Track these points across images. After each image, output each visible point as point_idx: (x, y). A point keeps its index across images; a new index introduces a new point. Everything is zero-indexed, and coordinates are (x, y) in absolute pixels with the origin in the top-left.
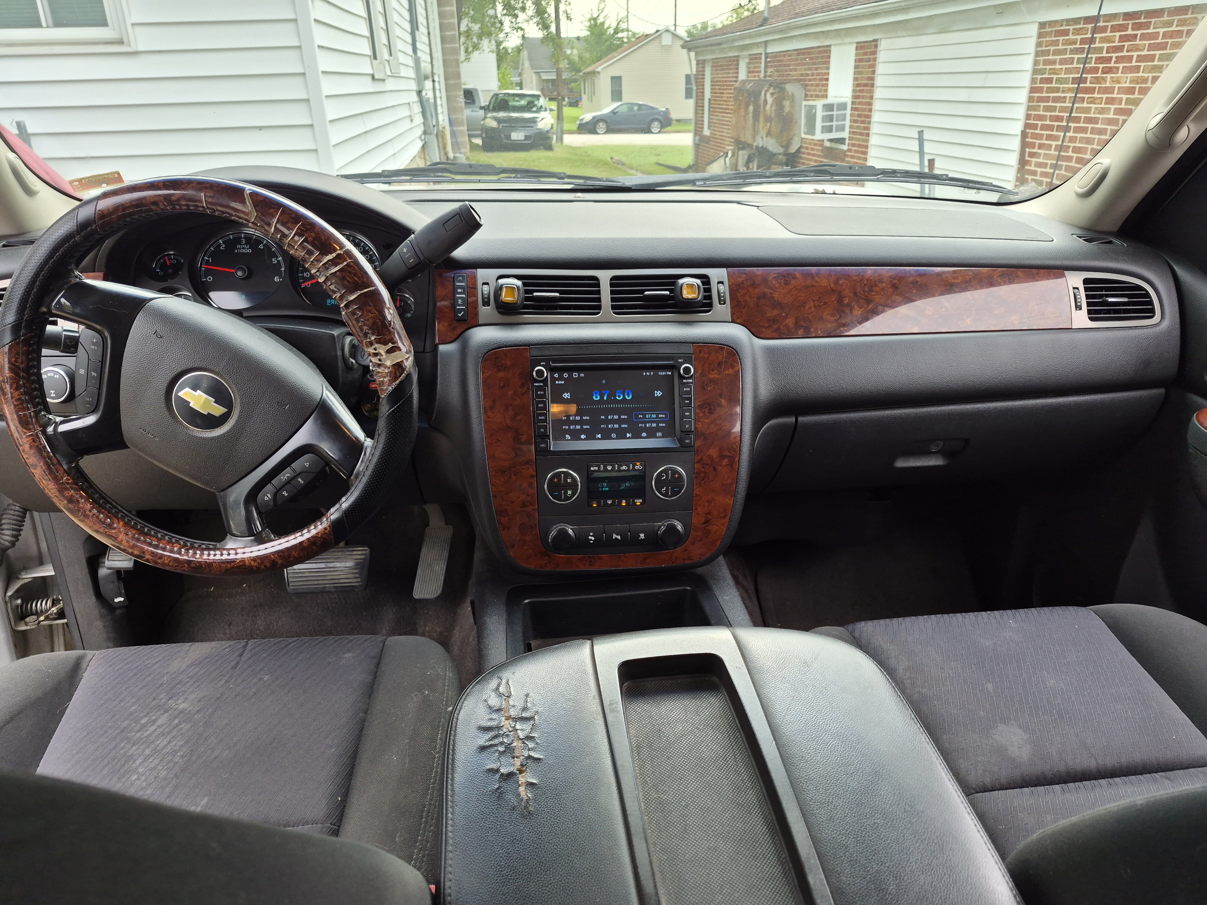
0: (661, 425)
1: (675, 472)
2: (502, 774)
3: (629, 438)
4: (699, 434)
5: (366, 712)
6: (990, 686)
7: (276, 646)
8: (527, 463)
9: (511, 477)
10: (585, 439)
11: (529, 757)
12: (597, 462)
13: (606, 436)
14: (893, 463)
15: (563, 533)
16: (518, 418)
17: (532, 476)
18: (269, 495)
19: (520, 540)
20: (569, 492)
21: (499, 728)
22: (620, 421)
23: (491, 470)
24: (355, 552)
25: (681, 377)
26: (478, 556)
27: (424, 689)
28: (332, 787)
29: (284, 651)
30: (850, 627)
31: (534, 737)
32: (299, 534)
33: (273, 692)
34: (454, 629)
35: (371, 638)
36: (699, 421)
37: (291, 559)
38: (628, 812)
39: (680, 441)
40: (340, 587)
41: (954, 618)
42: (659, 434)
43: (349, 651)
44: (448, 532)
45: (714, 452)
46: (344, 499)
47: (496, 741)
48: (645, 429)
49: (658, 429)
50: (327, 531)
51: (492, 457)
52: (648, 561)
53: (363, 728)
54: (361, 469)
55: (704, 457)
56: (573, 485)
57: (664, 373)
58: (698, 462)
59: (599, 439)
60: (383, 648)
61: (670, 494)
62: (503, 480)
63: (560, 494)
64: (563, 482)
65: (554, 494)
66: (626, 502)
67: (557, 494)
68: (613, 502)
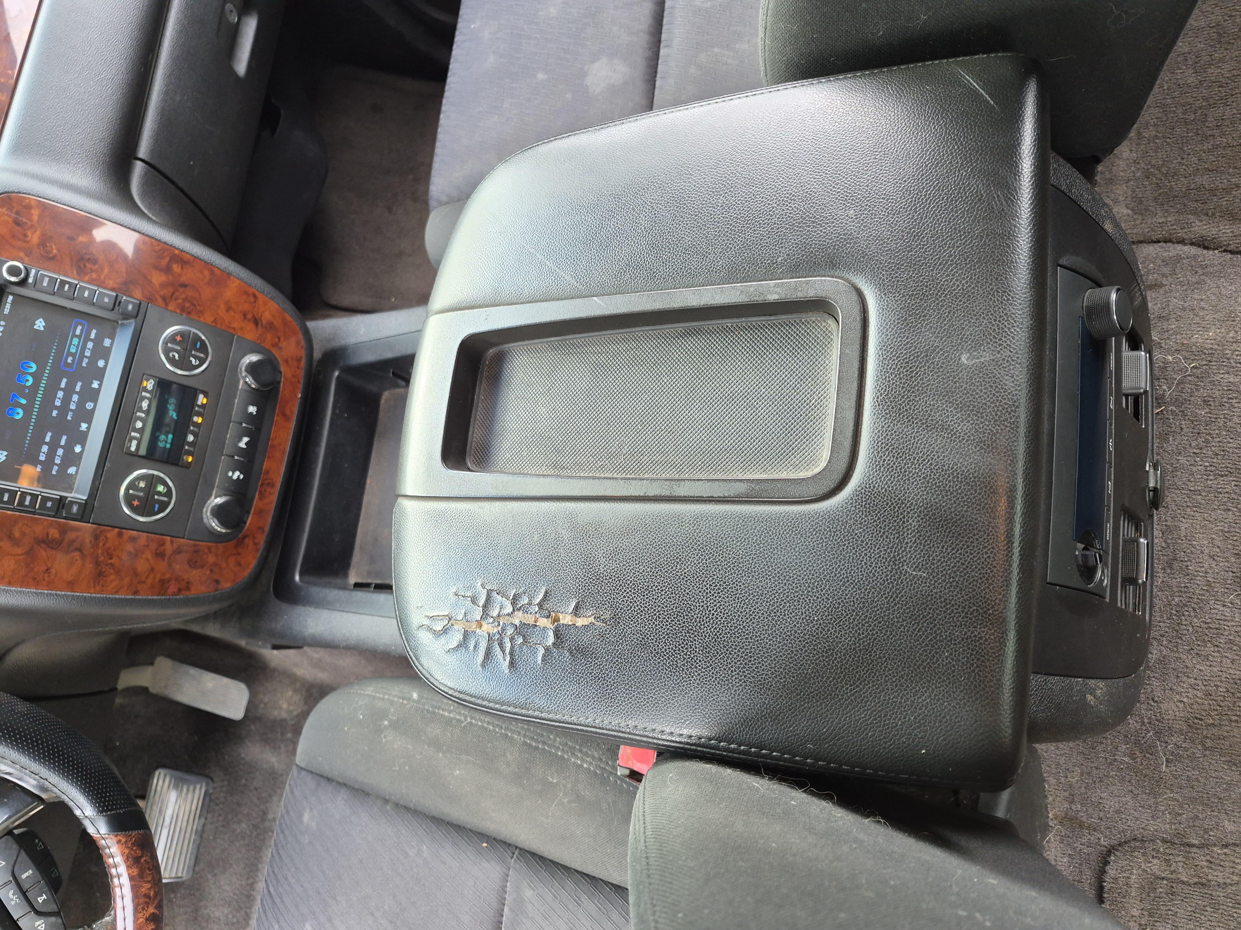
0: (93, 336)
1: (172, 339)
2: (554, 644)
3: (100, 385)
4: (125, 288)
5: (386, 801)
6: (541, 76)
7: (268, 911)
8: (96, 537)
9: (111, 564)
10: (83, 447)
11: (540, 605)
12: (125, 438)
13: (88, 417)
14: (237, 76)
15: (219, 512)
16: (17, 534)
17: (120, 535)
18: (37, 923)
19: (211, 571)
20: (160, 488)
21: (490, 638)
22: (69, 391)
23: (92, 591)
24: (159, 788)
25: (23, 283)
26: (213, 630)
27: (380, 725)
28: (469, 853)
29: (278, 901)
30: (432, 203)
31: (515, 595)
32: (116, 881)
33: (330, 920)
34: (295, 675)
35: (290, 785)
36: (104, 282)
37: (152, 893)
38: (642, 494)
39: (126, 316)
40: (201, 810)
41: (452, 85)
42: (107, 342)
43: (300, 816)
44: (164, 664)
45: (158, 278)
46: (78, 813)
47: (508, 646)
48: (93, 360)
49: (98, 342)
50: (123, 840)
51: (71, 585)
52: (288, 413)
53: (405, 807)
54: (34, 782)
55: (161, 293)
56: (152, 481)
57: (8, 306)
58: (167, 304)
59: (88, 428)
60: (308, 771)
61: (202, 355)
62: (112, 577)
63: (158, 501)
64: (142, 494)
65: (156, 509)
66: (198, 416)
67: (157, 506)
68: (193, 433)
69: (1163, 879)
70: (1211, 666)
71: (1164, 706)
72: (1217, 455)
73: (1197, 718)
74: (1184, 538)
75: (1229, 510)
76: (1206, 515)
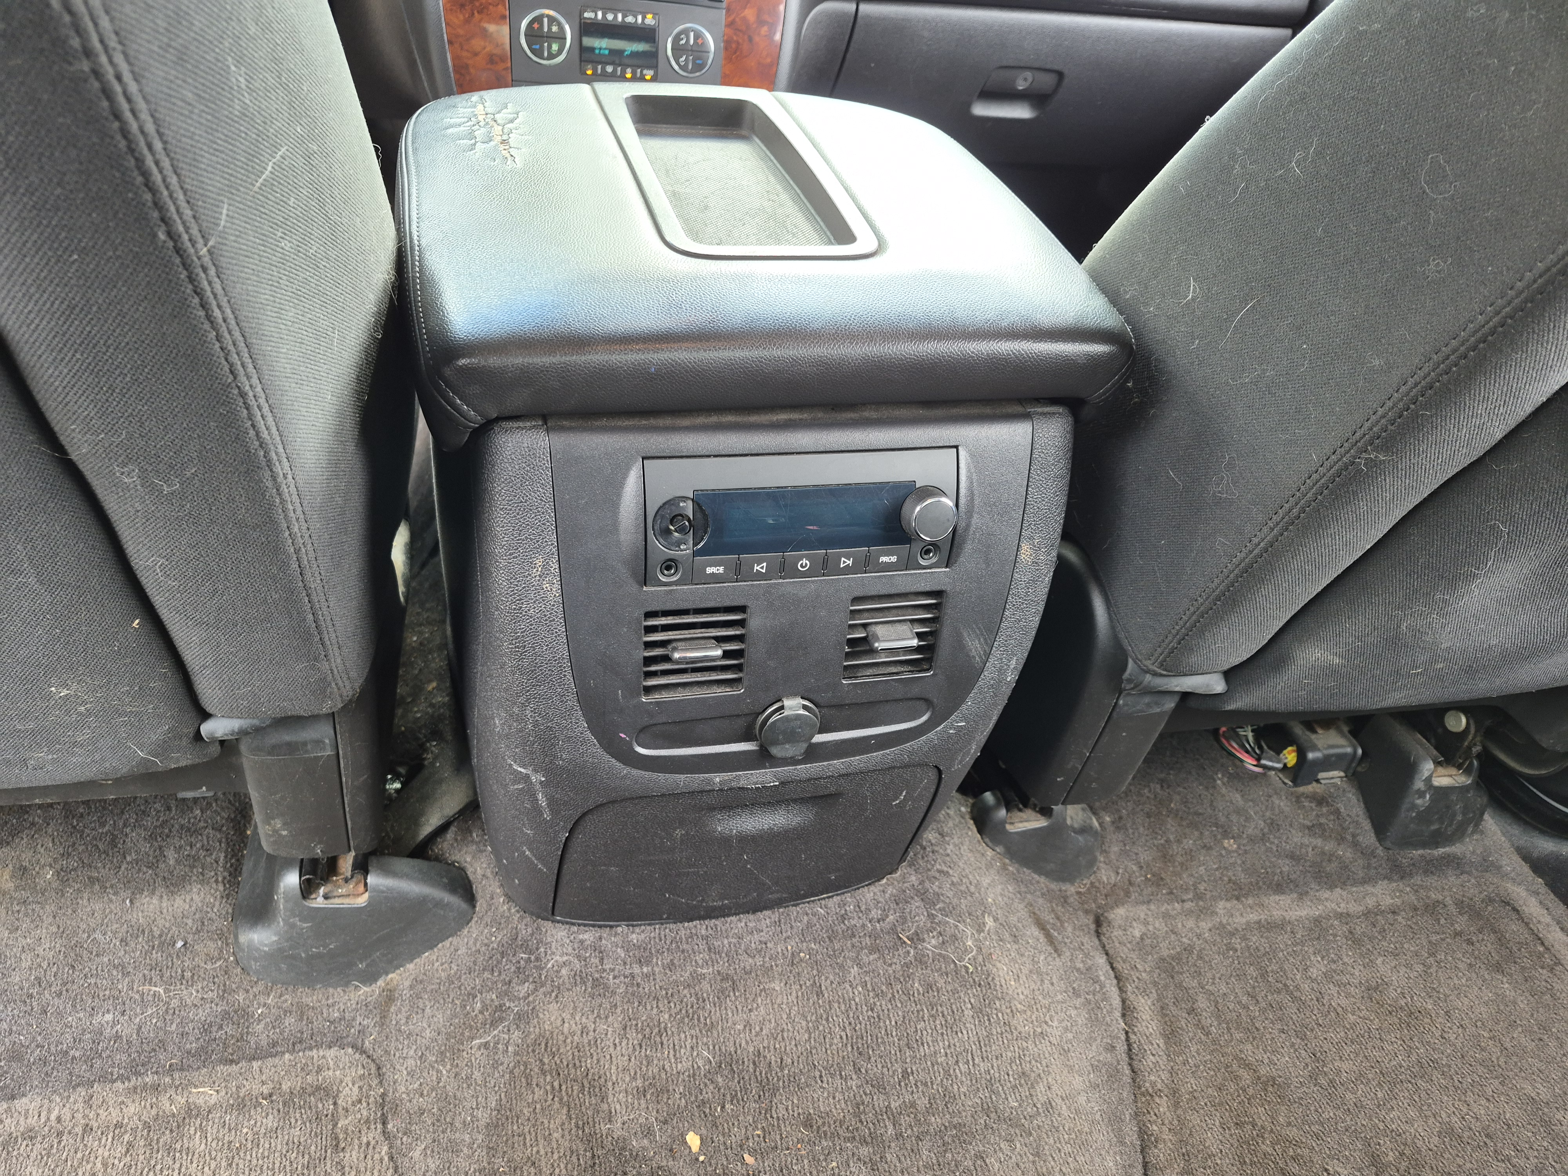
1: (699, 36)
9: (473, 14)
14: (969, 108)
17: (503, 17)
20: (555, 47)
45: (750, 14)
55: (737, 20)
56: (560, 38)
58: (729, 26)
61: (690, 67)
62: (461, 17)
63: (542, 47)
64: (546, 29)
65: (534, 47)
66: (632, 73)
67: (537, 47)
68: (615, 70)
69: (335, 1104)
70: (615, 1045)
71: (553, 1007)
72: (872, 1010)
73: (547, 1043)
74: (762, 987)
75: (810, 1034)
76: (796, 1009)
